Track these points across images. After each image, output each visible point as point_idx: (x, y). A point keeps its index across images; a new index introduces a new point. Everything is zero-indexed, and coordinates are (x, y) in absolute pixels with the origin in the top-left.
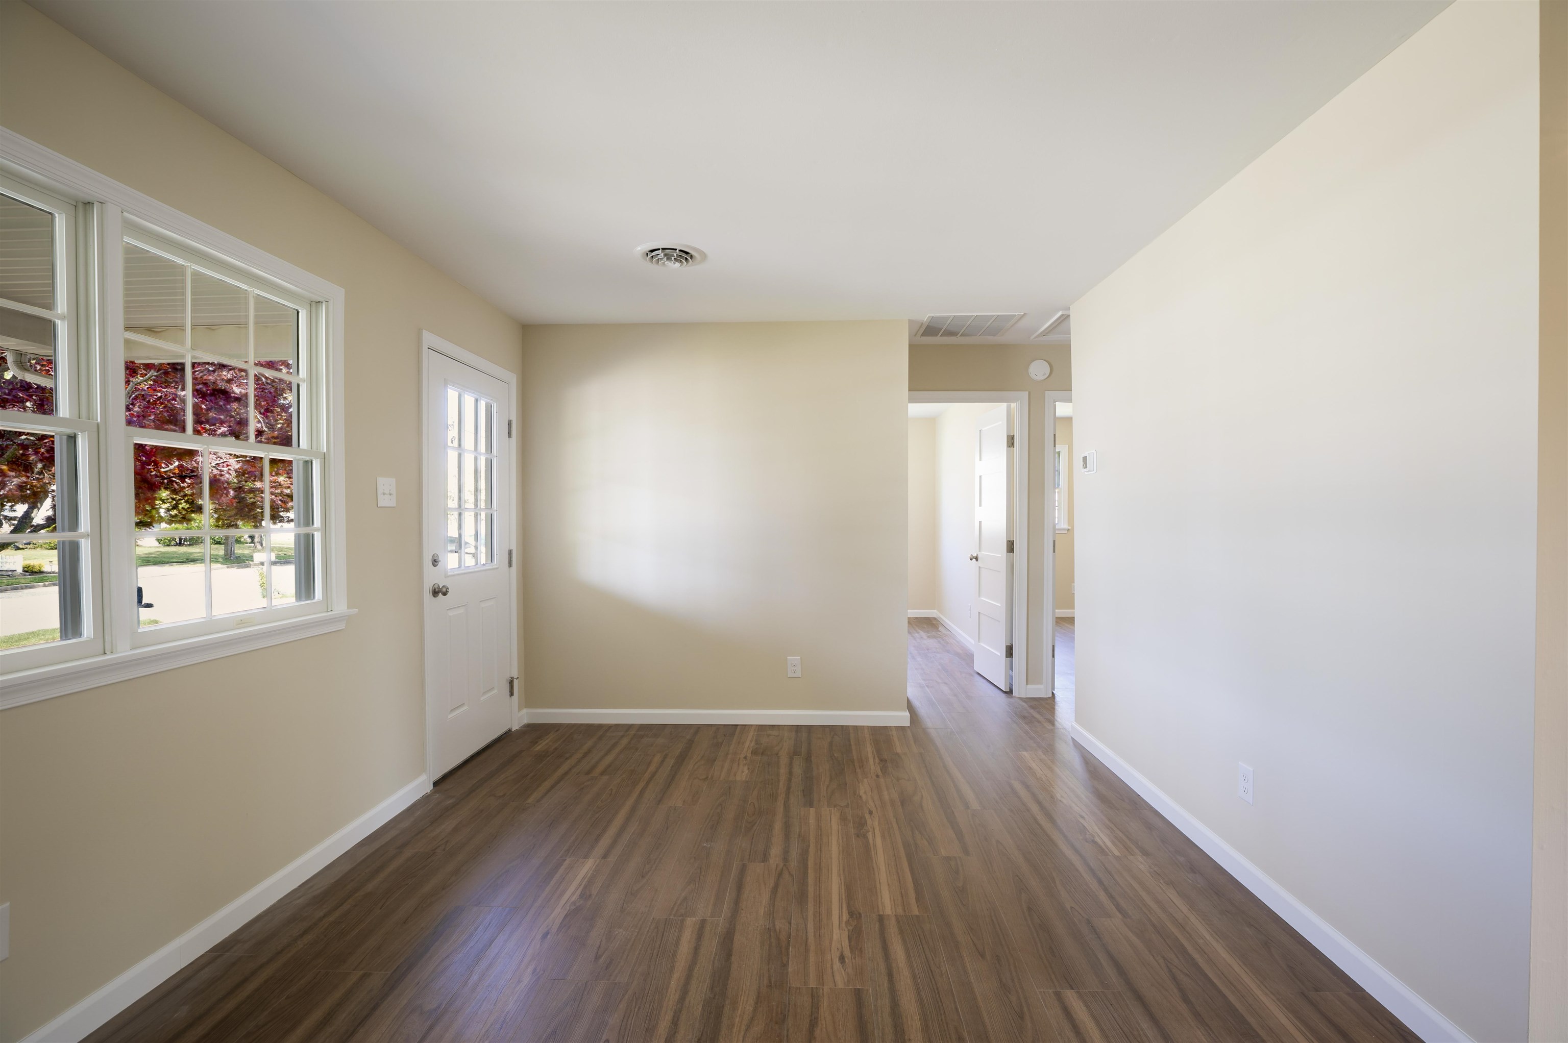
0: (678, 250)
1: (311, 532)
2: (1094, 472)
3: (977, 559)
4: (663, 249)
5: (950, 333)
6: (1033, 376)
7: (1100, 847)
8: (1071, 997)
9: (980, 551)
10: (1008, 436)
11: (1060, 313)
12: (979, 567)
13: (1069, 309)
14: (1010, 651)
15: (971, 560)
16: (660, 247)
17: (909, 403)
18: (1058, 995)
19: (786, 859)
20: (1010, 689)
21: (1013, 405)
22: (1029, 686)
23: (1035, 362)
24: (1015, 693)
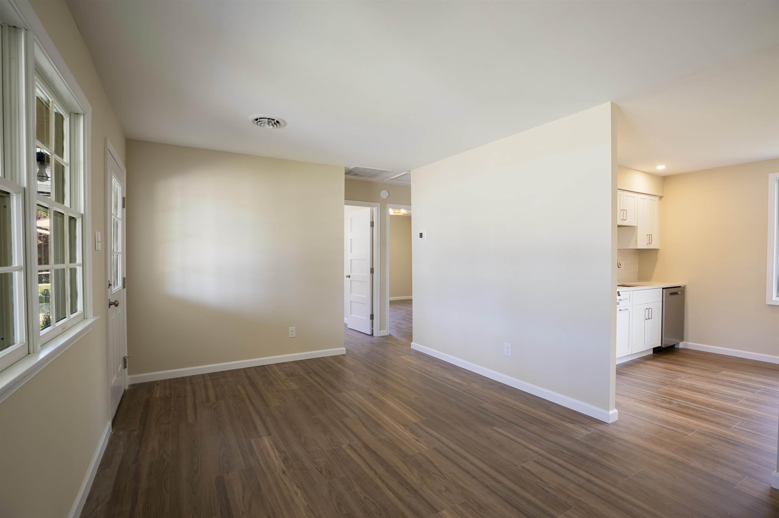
0: (275, 121)
1: (75, 267)
2: (426, 239)
3: (349, 277)
4: (268, 119)
5: (356, 175)
6: (382, 197)
7: (458, 383)
8: (495, 428)
9: (351, 273)
10: (371, 222)
11: (405, 173)
12: (351, 280)
13: (410, 171)
14: (372, 317)
15: (347, 277)
16: (267, 118)
17: (345, 205)
18: (492, 429)
19: (355, 414)
20: (372, 333)
21: (375, 209)
22: (381, 331)
23: (383, 190)
24: (375, 334)
